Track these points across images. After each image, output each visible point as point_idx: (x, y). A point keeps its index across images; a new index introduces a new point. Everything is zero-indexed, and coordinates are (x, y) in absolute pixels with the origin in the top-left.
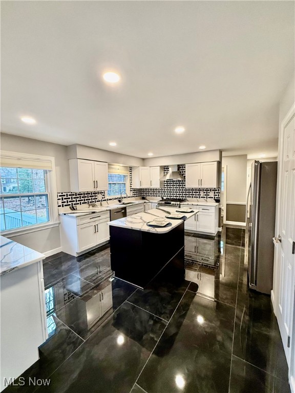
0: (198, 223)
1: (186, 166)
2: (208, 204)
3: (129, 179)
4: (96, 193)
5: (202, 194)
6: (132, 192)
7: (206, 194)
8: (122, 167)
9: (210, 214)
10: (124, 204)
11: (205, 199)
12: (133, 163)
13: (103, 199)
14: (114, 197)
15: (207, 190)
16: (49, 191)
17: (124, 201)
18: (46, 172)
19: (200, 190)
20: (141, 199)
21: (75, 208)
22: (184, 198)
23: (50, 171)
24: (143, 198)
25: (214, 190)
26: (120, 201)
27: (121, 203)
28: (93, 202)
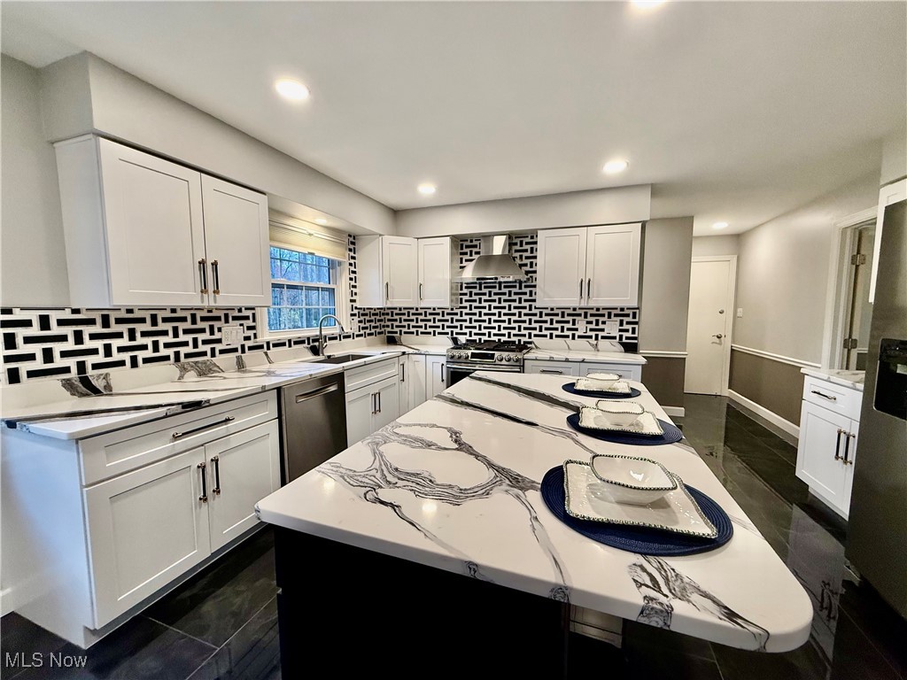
1: (541, 236)
2: (601, 357)
3: (346, 276)
4: (218, 319)
5: (582, 326)
6: (356, 319)
7: (593, 326)
8: (324, 232)
10: (330, 360)
11: (593, 341)
13: (248, 344)
14: (294, 336)
15: (598, 314)
17: (333, 349)
19: (575, 314)
20: (383, 343)
22: (523, 339)
24: (392, 341)
25: (621, 313)
26: (315, 351)
27: (321, 358)
28: (204, 354)
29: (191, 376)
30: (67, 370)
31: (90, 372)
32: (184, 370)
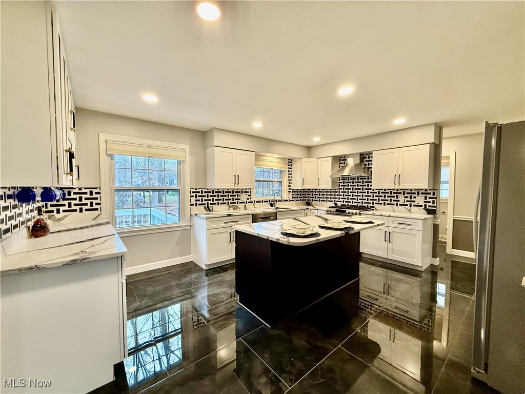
0: (390, 245)
1: (374, 154)
2: (412, 216)
3: (287, 176)
4: (239, 192)
5: (401, 199)
6: (291, 193)
7: (409, 199)
8: (278, 160)
9: (414, 232)
10: (277, 208)
11: (408, 207)
12: (293, 153)
13: (248, 201)
14: (264, 199)
15: (411, 192)
16: (182, 186)
17: (278, 205)
18: (179, 163)
19: (398, 192)
20: (304, 205)
21: (211, 209)
22: (369, 205)
23: (184, 162)
24: (308, 204)
25: (426, 193)
26: (272, 205)
27: (274, 208)
28: (235, 203)
29: (231, 209)
30: (205, 204)
31: (209, 205)
32: (230, 207)
